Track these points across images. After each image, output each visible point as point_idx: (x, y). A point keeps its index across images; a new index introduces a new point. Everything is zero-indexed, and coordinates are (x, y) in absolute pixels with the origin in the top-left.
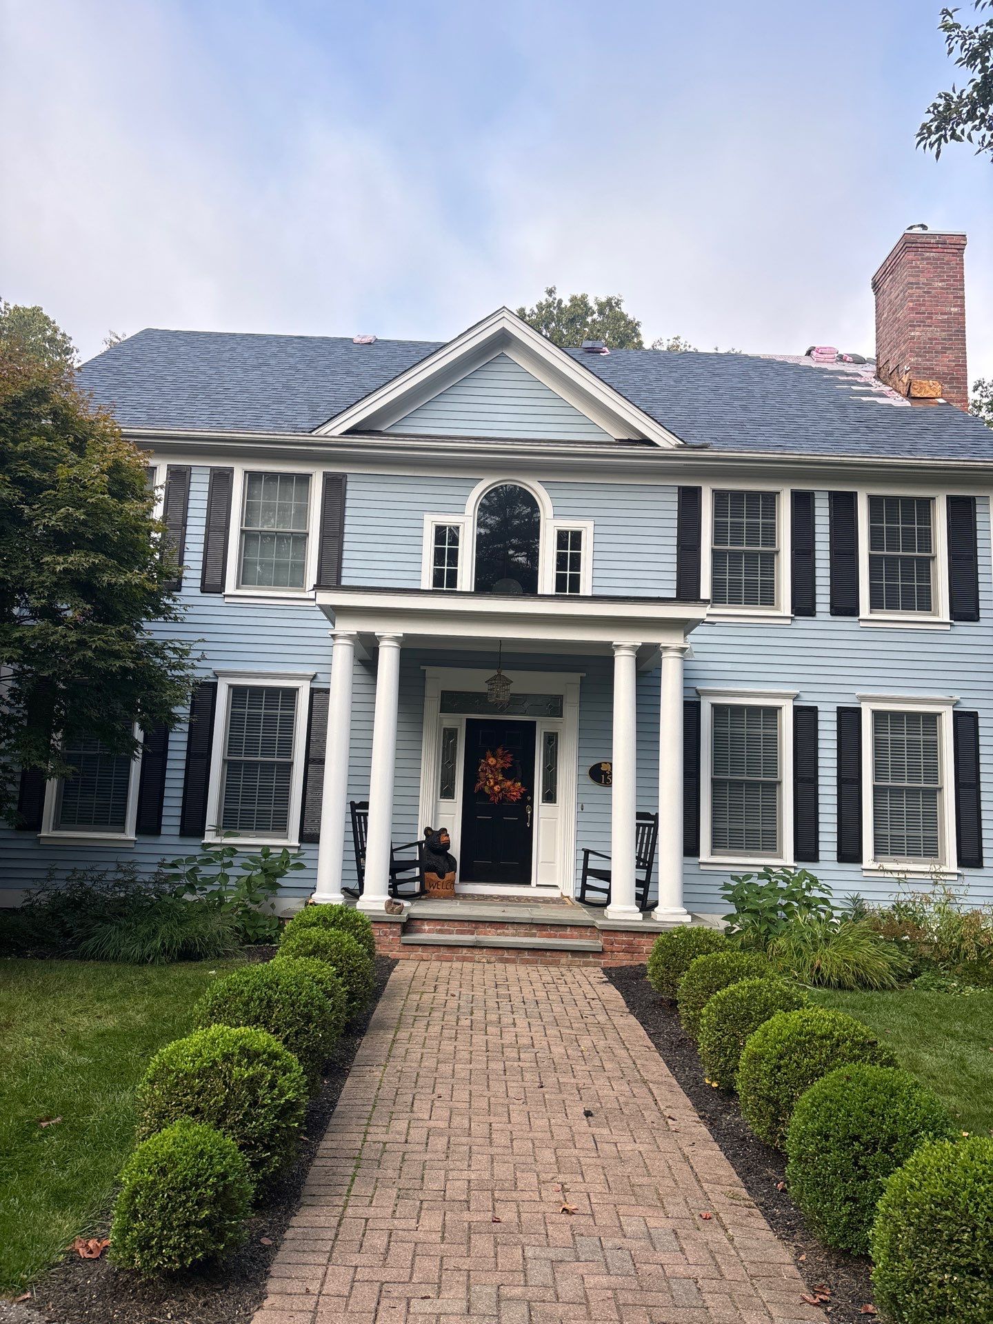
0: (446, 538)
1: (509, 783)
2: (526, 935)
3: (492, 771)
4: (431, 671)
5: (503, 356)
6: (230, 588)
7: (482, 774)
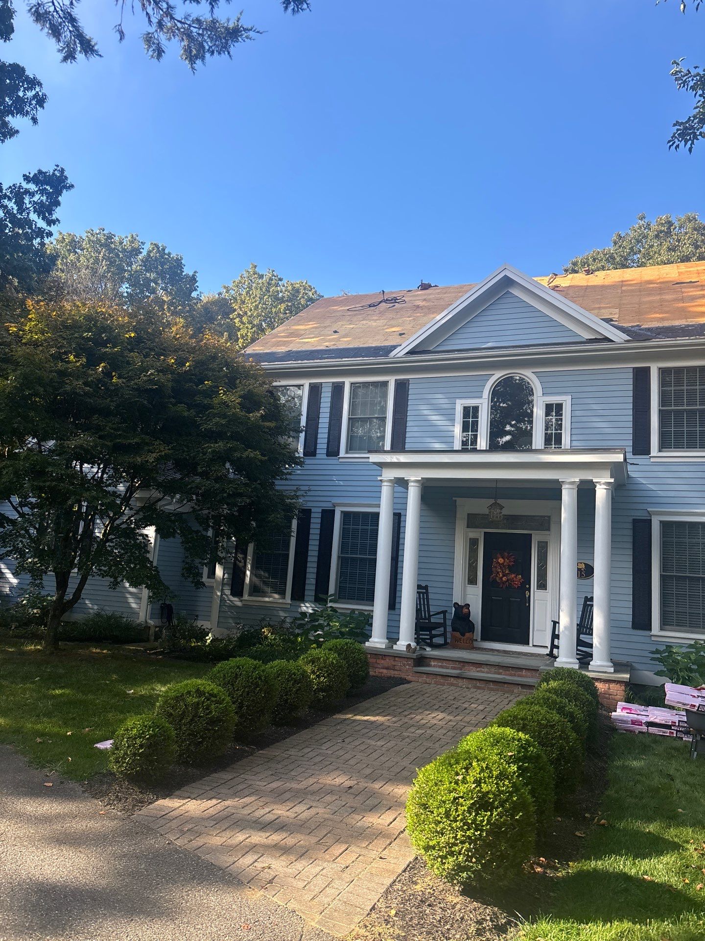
0: (471, 413)
1: (513, 576)
2: (495, 673)
3: (501, 567)
4: (459, 501)
5: (508, 292)
6: (342, 454)
7: (494, 569)
